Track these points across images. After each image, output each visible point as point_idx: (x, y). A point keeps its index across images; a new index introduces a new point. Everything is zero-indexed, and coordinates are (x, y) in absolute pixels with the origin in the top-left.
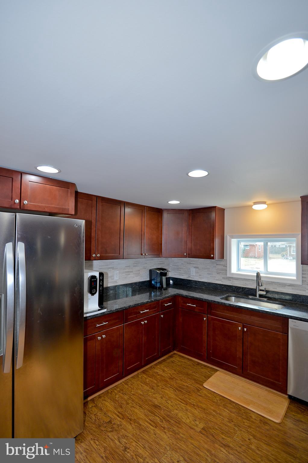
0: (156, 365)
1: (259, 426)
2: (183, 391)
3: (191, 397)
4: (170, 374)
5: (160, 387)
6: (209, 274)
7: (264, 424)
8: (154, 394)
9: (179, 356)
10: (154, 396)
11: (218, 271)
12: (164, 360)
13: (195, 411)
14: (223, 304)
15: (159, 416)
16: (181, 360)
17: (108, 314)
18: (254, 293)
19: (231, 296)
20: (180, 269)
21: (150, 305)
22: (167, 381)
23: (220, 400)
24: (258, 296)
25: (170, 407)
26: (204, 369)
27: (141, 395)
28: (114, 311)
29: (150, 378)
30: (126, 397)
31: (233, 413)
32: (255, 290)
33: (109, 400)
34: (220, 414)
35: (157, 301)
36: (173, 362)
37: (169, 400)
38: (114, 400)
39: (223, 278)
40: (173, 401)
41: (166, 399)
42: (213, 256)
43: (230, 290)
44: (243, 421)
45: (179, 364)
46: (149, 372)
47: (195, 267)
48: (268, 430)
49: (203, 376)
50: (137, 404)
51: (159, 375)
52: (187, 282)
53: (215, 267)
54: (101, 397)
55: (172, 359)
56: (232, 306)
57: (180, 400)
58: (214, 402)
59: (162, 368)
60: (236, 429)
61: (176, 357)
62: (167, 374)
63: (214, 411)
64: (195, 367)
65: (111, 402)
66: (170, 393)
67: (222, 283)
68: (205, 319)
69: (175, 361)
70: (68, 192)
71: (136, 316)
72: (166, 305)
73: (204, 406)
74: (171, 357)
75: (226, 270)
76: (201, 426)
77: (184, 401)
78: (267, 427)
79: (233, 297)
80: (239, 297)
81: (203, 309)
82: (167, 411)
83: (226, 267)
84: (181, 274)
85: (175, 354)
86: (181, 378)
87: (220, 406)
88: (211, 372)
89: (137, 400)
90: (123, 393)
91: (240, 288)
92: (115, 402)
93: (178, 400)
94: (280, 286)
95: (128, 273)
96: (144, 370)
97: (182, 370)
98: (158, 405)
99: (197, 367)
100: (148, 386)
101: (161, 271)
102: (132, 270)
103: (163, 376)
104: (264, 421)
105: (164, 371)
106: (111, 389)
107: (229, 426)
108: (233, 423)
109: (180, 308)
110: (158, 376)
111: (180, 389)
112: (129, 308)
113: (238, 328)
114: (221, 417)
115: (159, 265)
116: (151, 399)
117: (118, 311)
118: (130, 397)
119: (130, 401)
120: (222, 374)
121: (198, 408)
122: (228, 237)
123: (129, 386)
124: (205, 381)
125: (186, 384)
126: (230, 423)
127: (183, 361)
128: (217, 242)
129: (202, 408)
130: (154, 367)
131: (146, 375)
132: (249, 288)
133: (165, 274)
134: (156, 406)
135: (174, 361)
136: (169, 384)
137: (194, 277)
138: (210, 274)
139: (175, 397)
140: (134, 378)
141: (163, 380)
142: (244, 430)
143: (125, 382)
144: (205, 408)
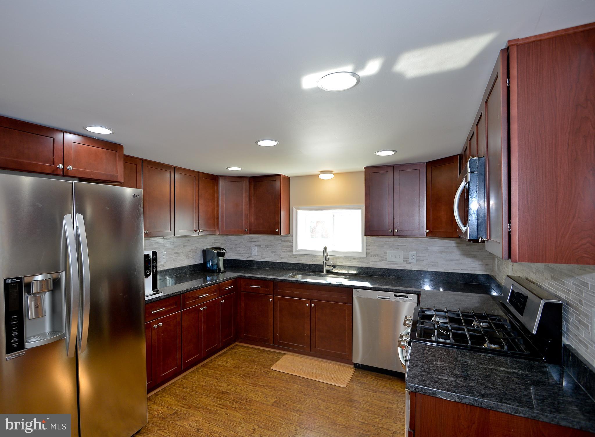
0: (217, 357)
1: (327, 392)
2: (250, 376)
3: (259, 380)
4: (234, 363)
5: (225, 376)
6: (272, 252)
7: (331, 390)
8: (219, 383)
9: (242, 346)
10: (220, 384)
11: (284, 248)
12: (225, 353)
13: (266, 390)
14: (290, 281)
15: (229, 400)
16: (245, 350)
17: (165, 298)
18: (321, 269)
19: (298, 275)
20: (239, 249)
21: (209, 289)
22: (231, 370)
23: (289, 378)
24: (325, 272)
25: (239, 391)
26: (271, 355)
27: (204, 386)
28: (170, 295)
29: (212, 371)
30: (188, 391)
31: (303, 386)
32: (322, 266)
33: (169, 396)
34: (290, 389)
35: (217, 284)
36: (235, 353)
37: (237, 385)
38: (175, 395)
39: (289, 255)
40: (241, 386)
41: (233, 386)
42: (278, 230)
43: (297, 269)
44: (312, 391)
45: (242, 354)
46: (210, 365)
47: (256, 246)
48: (335, 394)
49: (271, 361)
50: (202, 395)
51: (221, 366)
52: (247, 263)
53: (280, 244)
54: (159, 395)
55: (234, 351)
56: (299, 282)
57: (248, 384)
58: (284, 380)
59: (224, 359)
60: (306, 397)
61: (238, 348)
62: (231, 364)
63: (284, 387)
64: (261, 355)
65: (171, 397)
66: (237, 379)
67: (287, 262)
68: (271, 300)
69: (238, 352)
70: (116, 154)
71: (195, 301)
72: (227, 289)
73: (273, 385)
74: (233, 348)
75: (292, 247)
76: (273, 400)
77: (253, 384)
78: (334, 392)
79: (300, 276)
80: (306, 275)
81: (269, 289)
82: (236, 394)
83: (292, 244)
84: (240, 254)
85: (236, 345)
86: (247, 366)
87: (290, 382)
88: (278, 357)
89: (201, 391)
90: (183, 388)
91: (307, 265)
92: (176, 397)
93: (246, 384)
94: (346, 259)
95: (177, 255)
96: (203, 365)
97: (247, 359)
98: (226, 391)
99: (263, 354)
100: (211, 378)
101: (218, 251)
102: (181, 251)
103: (226, 367)
104: (331, 388)
105: (227, 362)
106: (168, 386)
107: (299, 396)
108: (302, 394)
109: (242, 292)
110: (222, 368)
111: (247, 375)
112: (187, 292)
113: (306, 305)
114: (292, 391)
115: (214, 244)
116: (216, 388)
117: (175, 295)
118: (193, 390)
119: (193, 393)
120: (289, 356)
121: (268, 387)
122: (294, 209)
123: (189, 380)
124: (273, 365)
125: (253, 370)
126: (300, 394)
127: (246, 350)
128: (282, 214)
129: (272, 387)
130: (214, 360)
131: (207, 368)
132: (316, 265)
133: (222, 255)
134: (223, 393)
135: (236, 351)
136: (235, 373)
137: (256, 256)
138: (274, 252)
139: (242, 382)
140: (193, 373)
141: (227, 370)
142: (313, 397)
143: (183, 378)
144: (275, 386)
